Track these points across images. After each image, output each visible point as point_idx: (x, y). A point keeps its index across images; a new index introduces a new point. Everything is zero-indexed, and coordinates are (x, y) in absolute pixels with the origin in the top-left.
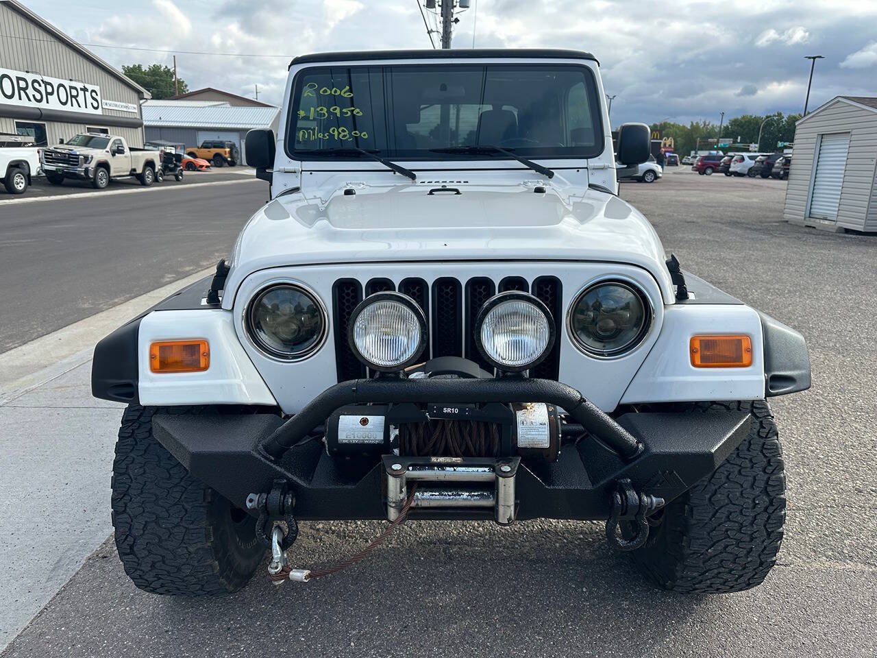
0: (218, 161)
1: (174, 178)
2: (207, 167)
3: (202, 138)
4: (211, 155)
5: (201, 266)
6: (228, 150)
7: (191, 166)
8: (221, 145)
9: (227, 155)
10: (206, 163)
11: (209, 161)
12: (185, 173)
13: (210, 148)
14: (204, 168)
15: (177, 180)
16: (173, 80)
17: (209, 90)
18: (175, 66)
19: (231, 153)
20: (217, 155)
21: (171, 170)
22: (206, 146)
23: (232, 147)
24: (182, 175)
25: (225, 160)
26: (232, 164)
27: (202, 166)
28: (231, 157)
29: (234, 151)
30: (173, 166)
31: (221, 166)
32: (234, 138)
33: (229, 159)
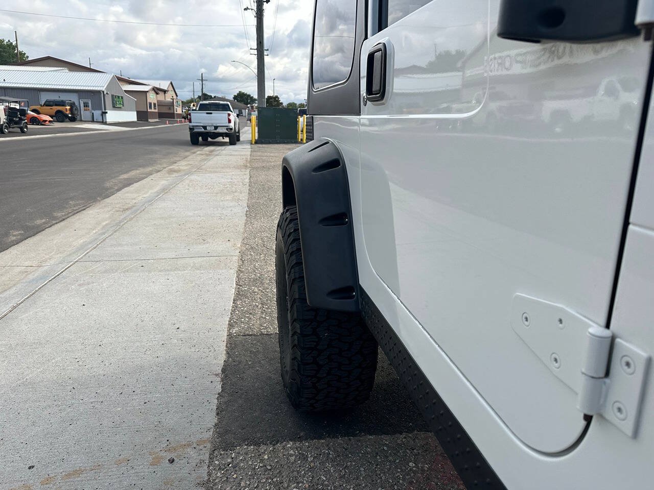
0: (60, 117)
1: (19, 130)
2: (50, 121)
3: (44, 98)
4: (53, 113)
5: (55, 218)
6: (68, 107)
7: (34, 121)
8: (62, 104)
9: (68, 112)
10: (48, 118)
11: (52, 117)
12: (29, 126)
13: (52, 106)
14: (47, 122)
15: (23, 132)
16: (16, 52)
17: (48, 58)
18: (17, 40)
19: (71, 110)
20: (58, 112)
21: (16, 123)
22: (48, 104)
23: (72, 105)
24: (26, 127)
25: (67, 116)
26: (73, 120)
27: (46, 121)
28: (72, 113)
29: (74, 109)
30: (18, 119)
31: (62, 121)
32: (74, 98)
33: (70, 115)
